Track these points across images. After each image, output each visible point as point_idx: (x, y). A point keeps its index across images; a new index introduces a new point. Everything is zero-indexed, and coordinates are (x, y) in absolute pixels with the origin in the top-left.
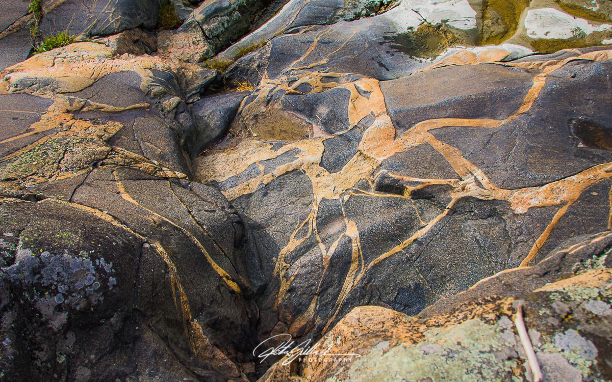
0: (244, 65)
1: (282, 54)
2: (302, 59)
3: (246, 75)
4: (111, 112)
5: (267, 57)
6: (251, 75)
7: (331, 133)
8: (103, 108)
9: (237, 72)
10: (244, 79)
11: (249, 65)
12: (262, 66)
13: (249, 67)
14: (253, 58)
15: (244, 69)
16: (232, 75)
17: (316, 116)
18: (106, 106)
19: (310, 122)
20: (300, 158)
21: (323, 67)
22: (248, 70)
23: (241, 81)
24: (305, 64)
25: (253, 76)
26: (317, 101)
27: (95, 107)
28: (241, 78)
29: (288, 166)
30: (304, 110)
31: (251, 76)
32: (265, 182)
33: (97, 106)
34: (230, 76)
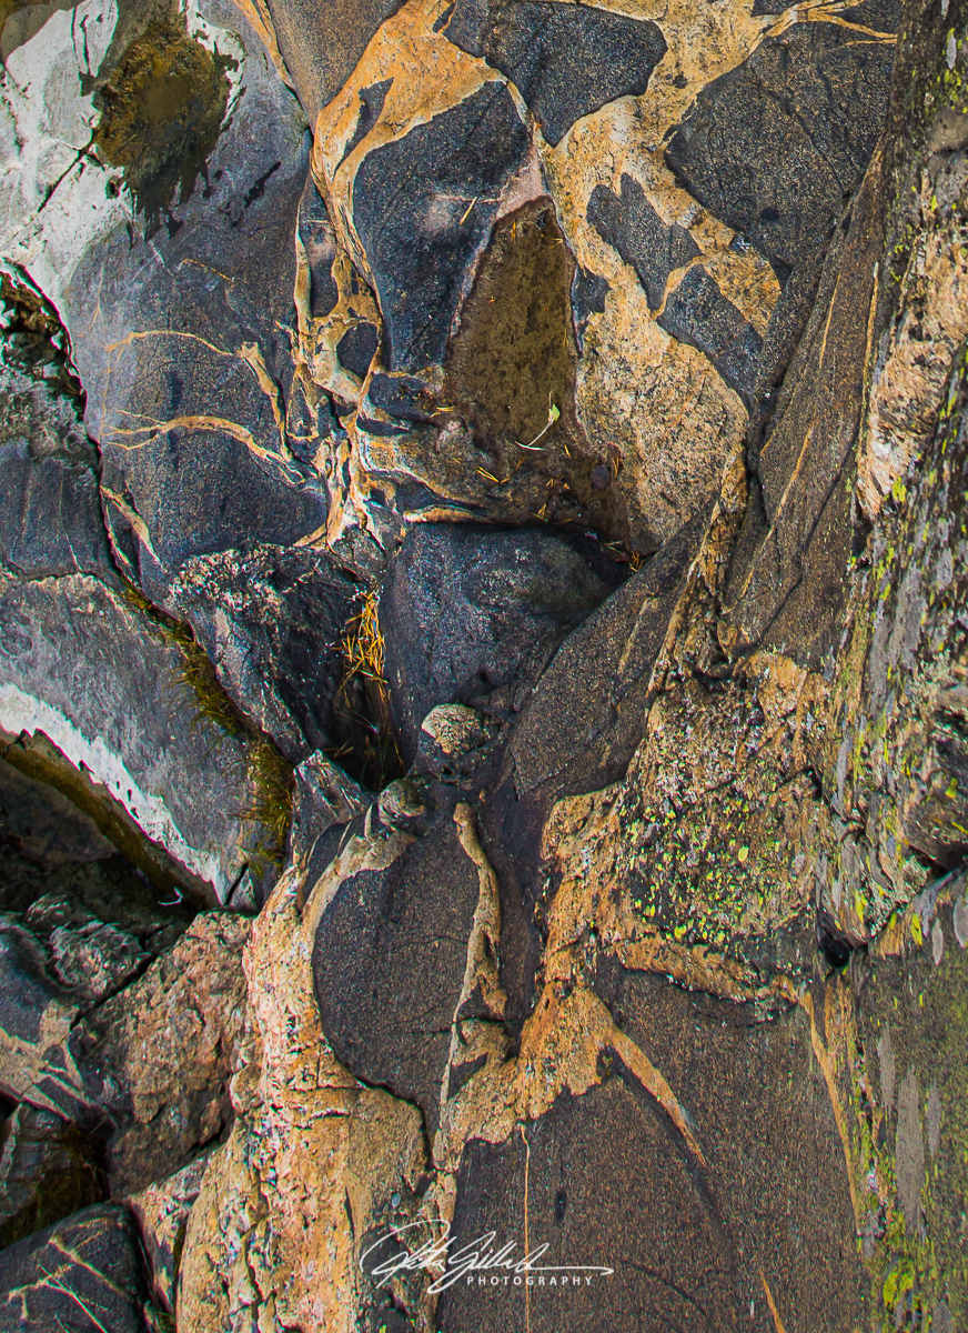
0: (275, 649)
1: (223, 508)
2: (242, 433)
3: (313, 643)
4: (501, 902)
5: (236, 560)
6: (314, 620)
7: (524, 138)
8: (487, 939)
9: (301, 686)
10: (332, 653)
11: (270, 630)
12: (275, 565)
13: (282, 627)
14: (243, 613)
15: (287, 650)
16: (316, 712)
17: (465, 224)
18: (476, 931)
19: (487, 232)
20: (625, 168)
21: (274, 344)
22: (294, 633)
23: (338, 664)
24: (263, 409)
25: (317, 606)
26: (408, 247)
27: (482, 972)
28: (327, 668)
29: (656, 190)
30: (441, 272)
31: (318, 617)
32: (725, 235)
33: (478, 963)
34: (319, 725)
